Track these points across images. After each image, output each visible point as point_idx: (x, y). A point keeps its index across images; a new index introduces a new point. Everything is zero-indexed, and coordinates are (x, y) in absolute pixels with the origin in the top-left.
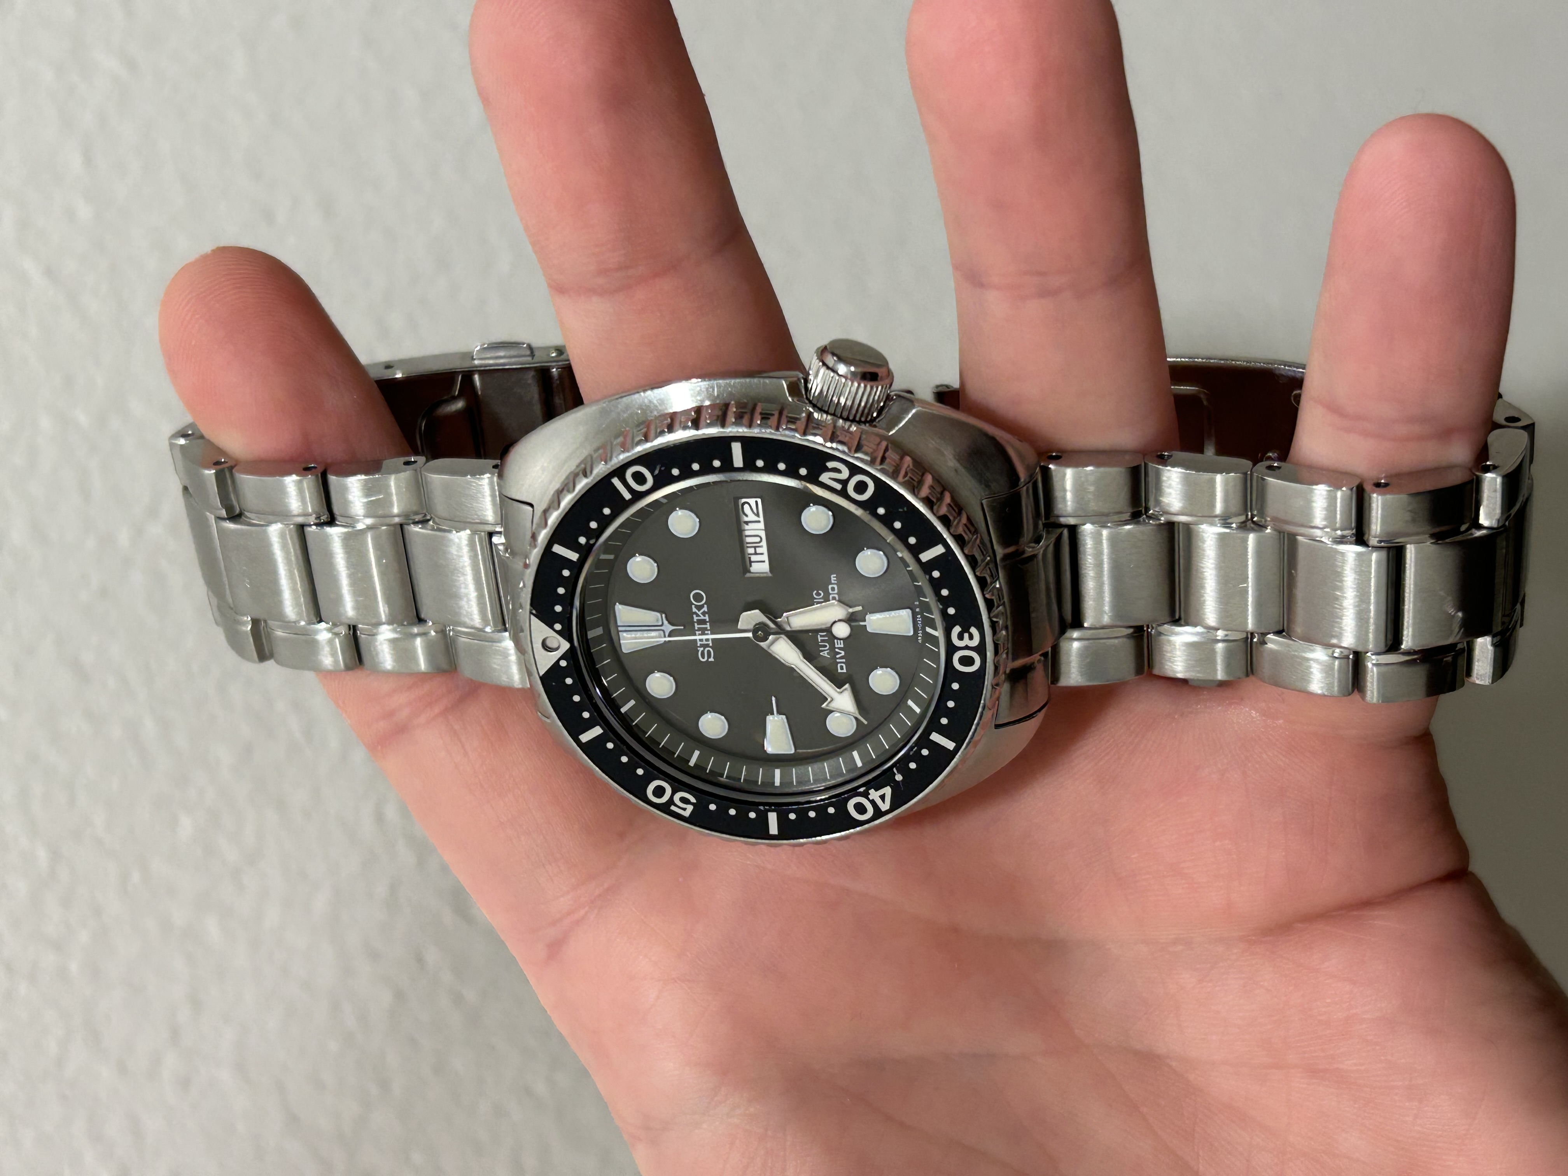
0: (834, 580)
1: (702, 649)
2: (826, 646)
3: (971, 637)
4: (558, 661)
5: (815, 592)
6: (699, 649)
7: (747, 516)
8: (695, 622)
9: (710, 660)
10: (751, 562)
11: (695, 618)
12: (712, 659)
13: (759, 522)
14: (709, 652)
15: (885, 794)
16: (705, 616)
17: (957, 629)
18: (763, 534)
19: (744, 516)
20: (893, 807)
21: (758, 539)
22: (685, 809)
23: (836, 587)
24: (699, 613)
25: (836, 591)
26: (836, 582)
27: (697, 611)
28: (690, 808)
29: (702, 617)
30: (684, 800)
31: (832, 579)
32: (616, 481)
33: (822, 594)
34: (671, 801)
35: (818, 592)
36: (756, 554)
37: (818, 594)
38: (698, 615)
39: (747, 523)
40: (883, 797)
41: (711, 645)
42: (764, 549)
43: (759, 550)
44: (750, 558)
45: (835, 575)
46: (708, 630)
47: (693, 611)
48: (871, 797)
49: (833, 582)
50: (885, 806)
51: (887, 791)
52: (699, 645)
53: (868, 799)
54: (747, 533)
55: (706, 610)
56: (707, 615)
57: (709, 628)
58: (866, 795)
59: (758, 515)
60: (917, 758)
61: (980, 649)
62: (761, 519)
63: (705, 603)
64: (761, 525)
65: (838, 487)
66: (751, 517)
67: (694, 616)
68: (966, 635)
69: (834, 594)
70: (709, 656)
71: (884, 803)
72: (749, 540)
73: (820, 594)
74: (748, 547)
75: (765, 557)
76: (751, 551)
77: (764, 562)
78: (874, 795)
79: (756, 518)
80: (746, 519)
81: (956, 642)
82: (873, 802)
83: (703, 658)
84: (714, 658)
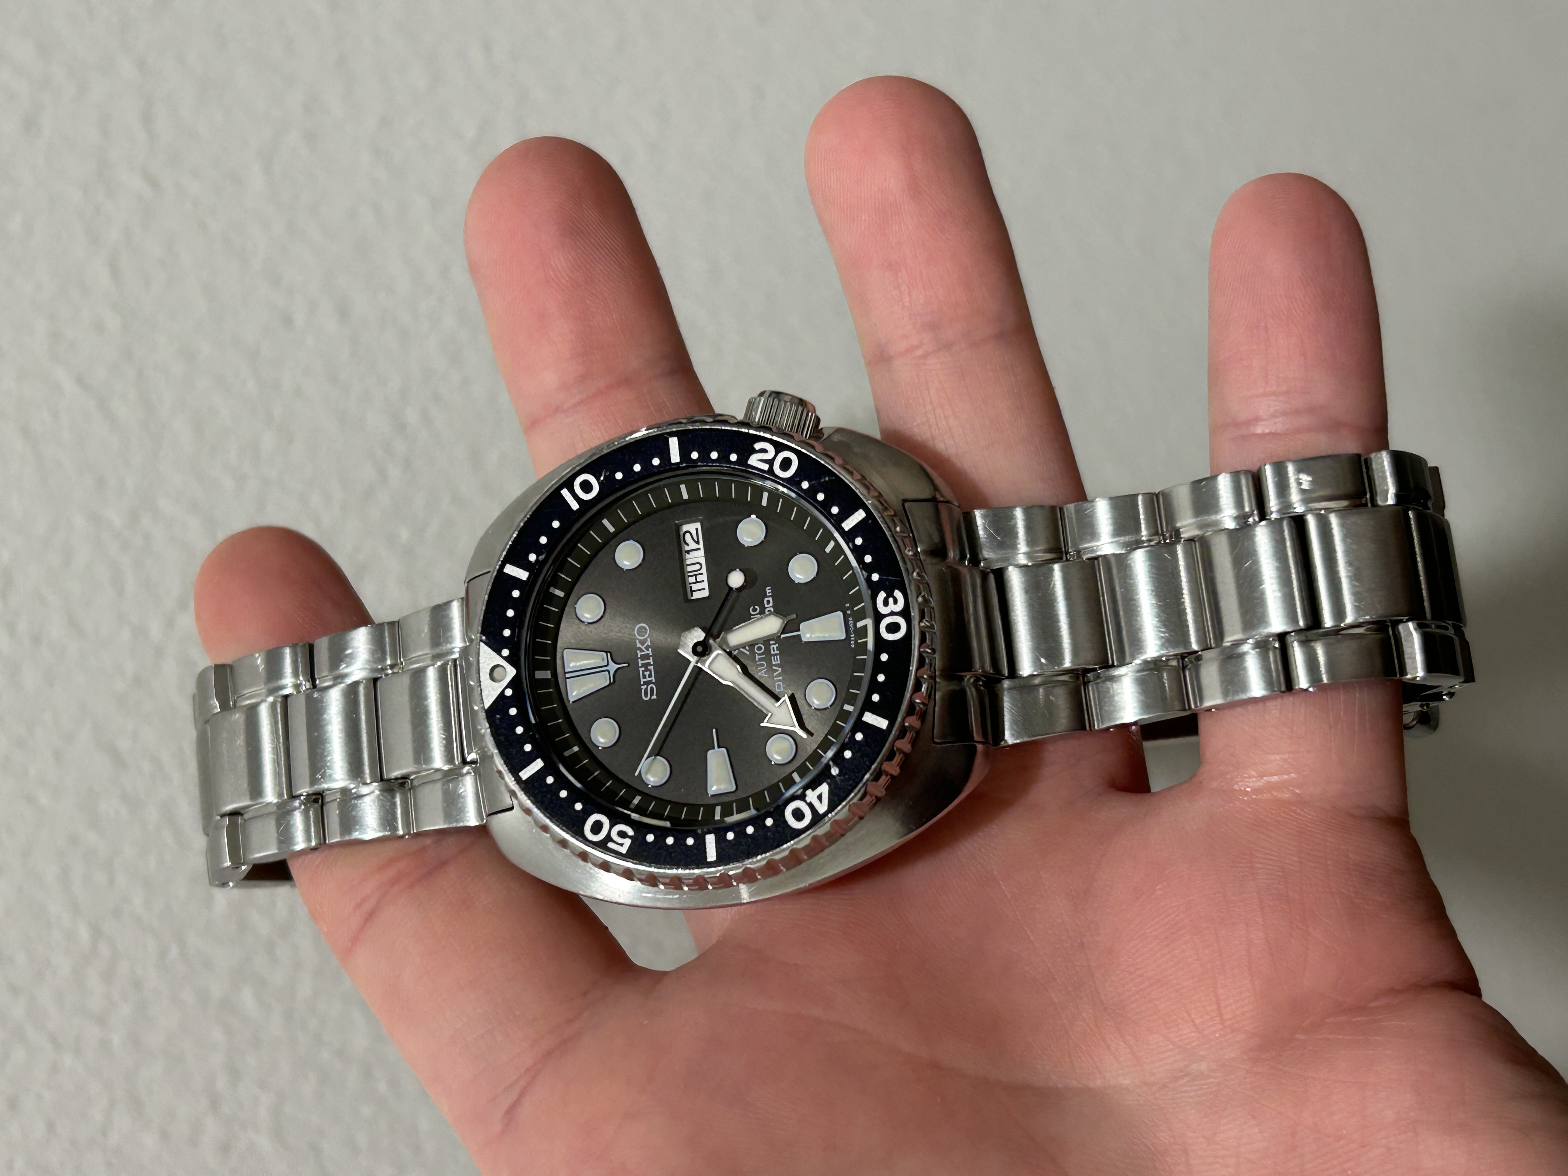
0: (769, 593)
1: (645, 686)
2: (763, 665)
3: (895, 602)
4: (504, 690)
5: (752, 607)
6: (642, 687)
7: (688, 545)
8: (639, 658)
9: (653, 698)
10: (692, 592)
11: (639, 654)
12: (654, 697)
13: (699, 549)
14: (652, 689)
15: (821, 793)
16: (648, 650)
17: (882, 595)
18: (703, 561)
19: (686, 546)
20: (832, 807)
21: (698, 567)
22: (622, 845)
23: (770, 599)
24: (643, 648)
25: (771, 604)
26: (771, 594)
27: (641, 646)
28: (627, 842)
29: (646, 652)
30: (622, 834)
31: (768, 591)
32: (565, 492)
33: (758, 609)
34: (608, 838)
35: (754, 607)
36: (697, 582)
37: (755, 610)
38: (642, 651)
39: (688, 552)
40: (820, 797)
41: (654, 681)
42: (704, 577)
43: (699, 578)
44: (691, 587)
45: (770, 588)
46: (651, 665)
47: (638, 646)
48: (808, 800)
49: (768, 594)
50: (822, 808)
51: (824, 789)
52: (642, 683)
53: (805, 801)
54: (688, 562)
55: (650, 644)
56: (650, 649)
57: (652, 663)
58: (802, 797)
59: (698, 543)
60: (851, 744)
61: (905, 613)
62: (701, 546)
63: (648, 637)
64: (702, 553)
65: (765, 467)
66: (693, 545)
67: (638, 651)
68: (891, 600)
69: (769, 607)
70: (652, 694)
71: (821, 802)
72: (689, 569)
73: (756, 610)
74: (689, 576)
75: (705, 585)
76: (692, 580)
77: (704, 589)
78: (811, 796)
79: (696, 546)
80: (687, 548)
81: (883, 610)
82: (811, 805)
83: (646, 696)
84: (656, 695)
